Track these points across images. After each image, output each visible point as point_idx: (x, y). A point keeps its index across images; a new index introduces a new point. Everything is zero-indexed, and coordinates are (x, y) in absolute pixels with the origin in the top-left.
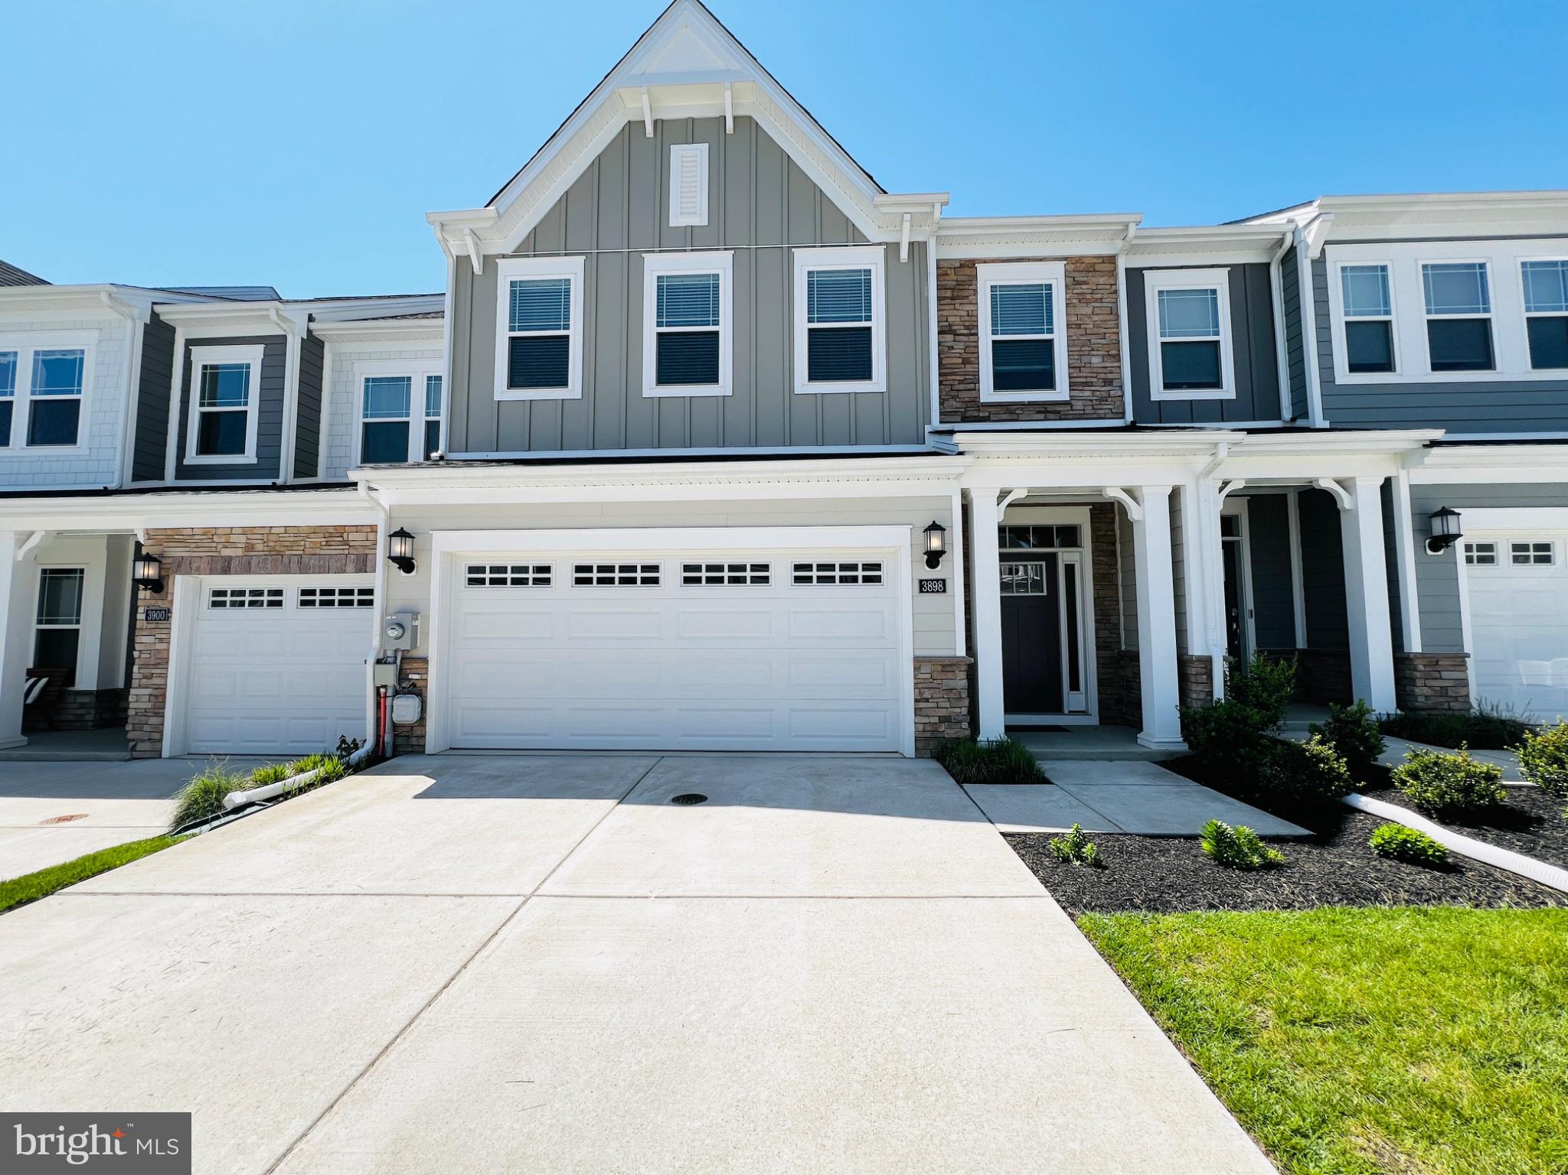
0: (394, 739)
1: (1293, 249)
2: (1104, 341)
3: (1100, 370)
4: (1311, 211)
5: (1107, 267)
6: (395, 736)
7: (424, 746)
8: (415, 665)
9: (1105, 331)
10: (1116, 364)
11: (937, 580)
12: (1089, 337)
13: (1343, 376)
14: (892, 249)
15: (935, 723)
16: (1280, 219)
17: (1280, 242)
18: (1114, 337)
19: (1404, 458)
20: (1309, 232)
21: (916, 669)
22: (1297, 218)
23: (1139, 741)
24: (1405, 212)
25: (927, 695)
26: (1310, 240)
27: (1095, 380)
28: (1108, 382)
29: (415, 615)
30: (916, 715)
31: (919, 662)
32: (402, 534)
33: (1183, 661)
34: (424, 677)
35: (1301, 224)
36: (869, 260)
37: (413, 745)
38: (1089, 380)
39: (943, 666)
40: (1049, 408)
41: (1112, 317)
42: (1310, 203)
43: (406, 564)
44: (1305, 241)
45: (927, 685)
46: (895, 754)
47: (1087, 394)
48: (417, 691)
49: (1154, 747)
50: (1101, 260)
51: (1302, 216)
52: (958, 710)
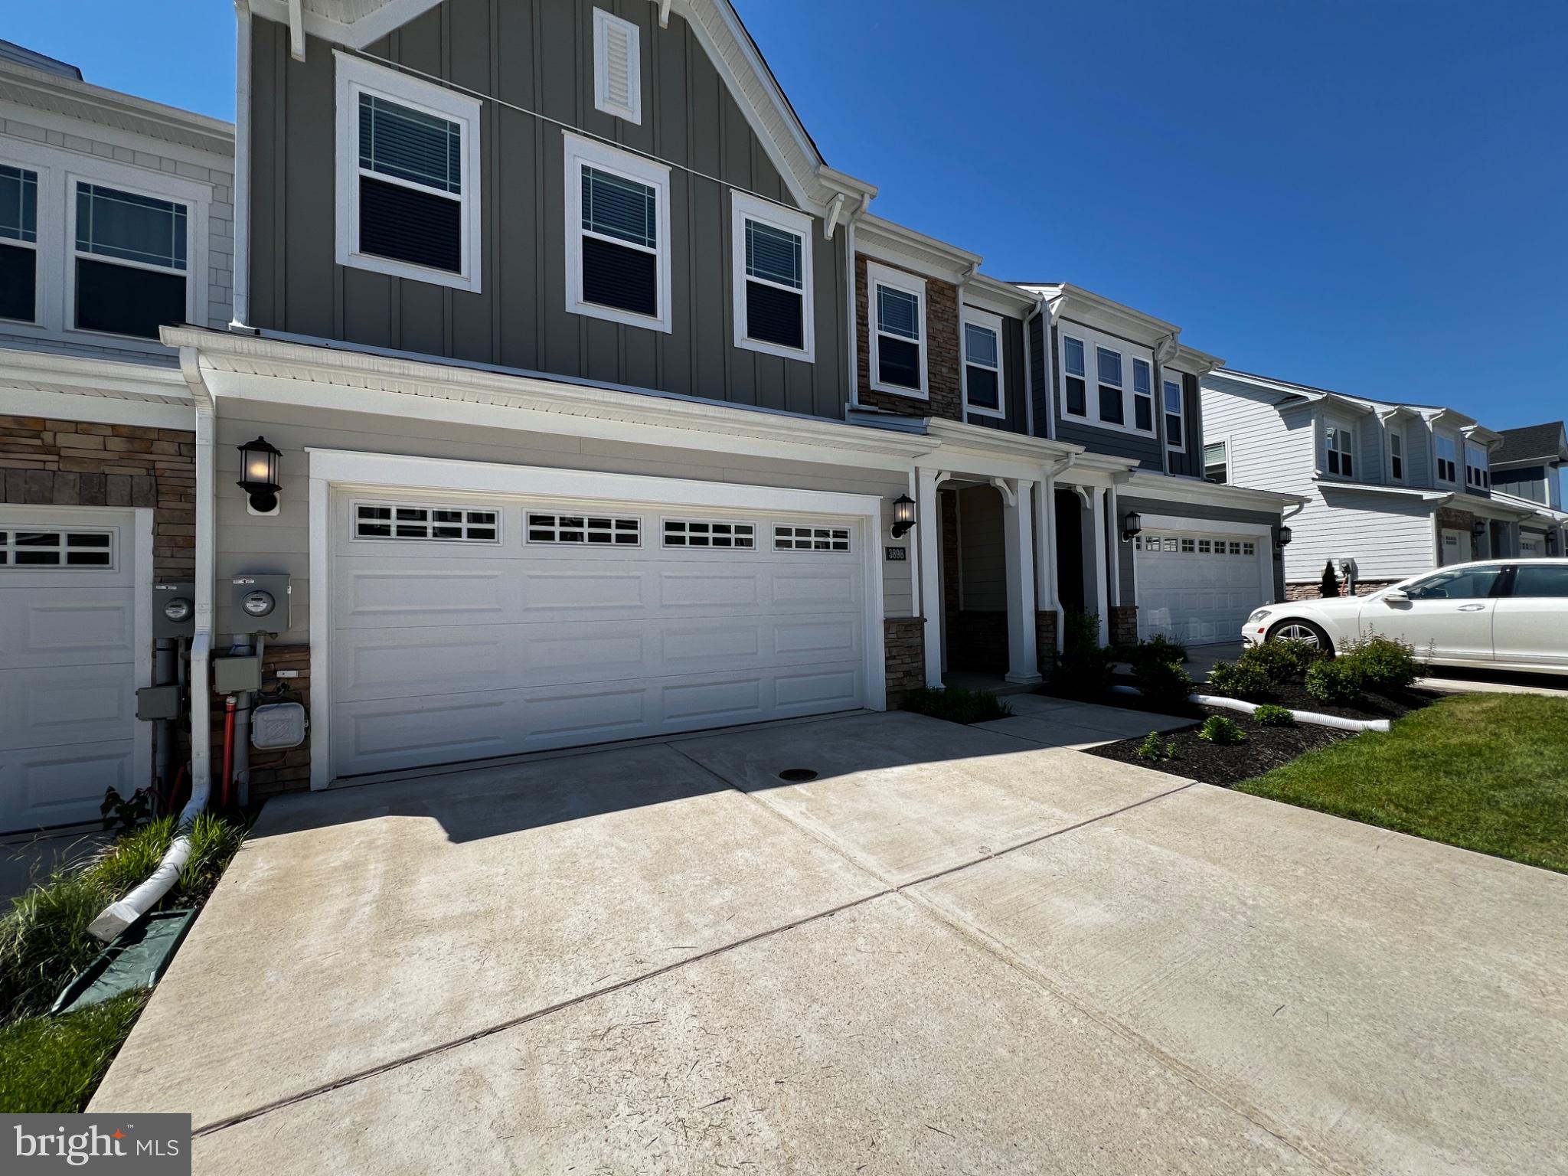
0: (251, 777)
1: (1040, 315)
2: (948, 355)
3: (948, 380)
4: (1056, 291)
5: (949, 293)
6: (252, 774)
7: (309, 779)
8: (287, 657)
9: (951, 347)
10: (956, 377)
11: (899, 549)
12: (941, 350)
13: (1067, 416)
14: (818, 224)
15: (901, 678)
16: (1035, 290)
17: (1033, 307)
18: (955, 354)
19: (1116, 477)
20: (1052, 306)
21: (886, 630)
22: (1044, 293)
23: (1007, 680)
24: (1095, 308)
25: (894, 653)
26: (1053, 311)
27: (944, 387)
28: (952, 390)
29: (283, 575)
30: (886, 671)
31: (888, 622)
32: (261, 447)
33: (1039, 615)
34: (304, 673)
35: (1047, 298)
36: (798, 225)
37: (284, 782)
38: (941, 386)
39: (906, 626)
40: (917, 405)
41: (953, 336)
42: (1056, 285)
43: (263, 496)
44: (1049, 311)
45: (895, 644)
46: (861, 711)
47: (940, 397)
48: (297, 694)
49: (1025, 682)
50: (947, 287)
51: (1049, 292)
52: (915, 665)
